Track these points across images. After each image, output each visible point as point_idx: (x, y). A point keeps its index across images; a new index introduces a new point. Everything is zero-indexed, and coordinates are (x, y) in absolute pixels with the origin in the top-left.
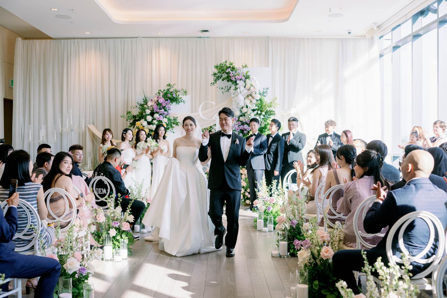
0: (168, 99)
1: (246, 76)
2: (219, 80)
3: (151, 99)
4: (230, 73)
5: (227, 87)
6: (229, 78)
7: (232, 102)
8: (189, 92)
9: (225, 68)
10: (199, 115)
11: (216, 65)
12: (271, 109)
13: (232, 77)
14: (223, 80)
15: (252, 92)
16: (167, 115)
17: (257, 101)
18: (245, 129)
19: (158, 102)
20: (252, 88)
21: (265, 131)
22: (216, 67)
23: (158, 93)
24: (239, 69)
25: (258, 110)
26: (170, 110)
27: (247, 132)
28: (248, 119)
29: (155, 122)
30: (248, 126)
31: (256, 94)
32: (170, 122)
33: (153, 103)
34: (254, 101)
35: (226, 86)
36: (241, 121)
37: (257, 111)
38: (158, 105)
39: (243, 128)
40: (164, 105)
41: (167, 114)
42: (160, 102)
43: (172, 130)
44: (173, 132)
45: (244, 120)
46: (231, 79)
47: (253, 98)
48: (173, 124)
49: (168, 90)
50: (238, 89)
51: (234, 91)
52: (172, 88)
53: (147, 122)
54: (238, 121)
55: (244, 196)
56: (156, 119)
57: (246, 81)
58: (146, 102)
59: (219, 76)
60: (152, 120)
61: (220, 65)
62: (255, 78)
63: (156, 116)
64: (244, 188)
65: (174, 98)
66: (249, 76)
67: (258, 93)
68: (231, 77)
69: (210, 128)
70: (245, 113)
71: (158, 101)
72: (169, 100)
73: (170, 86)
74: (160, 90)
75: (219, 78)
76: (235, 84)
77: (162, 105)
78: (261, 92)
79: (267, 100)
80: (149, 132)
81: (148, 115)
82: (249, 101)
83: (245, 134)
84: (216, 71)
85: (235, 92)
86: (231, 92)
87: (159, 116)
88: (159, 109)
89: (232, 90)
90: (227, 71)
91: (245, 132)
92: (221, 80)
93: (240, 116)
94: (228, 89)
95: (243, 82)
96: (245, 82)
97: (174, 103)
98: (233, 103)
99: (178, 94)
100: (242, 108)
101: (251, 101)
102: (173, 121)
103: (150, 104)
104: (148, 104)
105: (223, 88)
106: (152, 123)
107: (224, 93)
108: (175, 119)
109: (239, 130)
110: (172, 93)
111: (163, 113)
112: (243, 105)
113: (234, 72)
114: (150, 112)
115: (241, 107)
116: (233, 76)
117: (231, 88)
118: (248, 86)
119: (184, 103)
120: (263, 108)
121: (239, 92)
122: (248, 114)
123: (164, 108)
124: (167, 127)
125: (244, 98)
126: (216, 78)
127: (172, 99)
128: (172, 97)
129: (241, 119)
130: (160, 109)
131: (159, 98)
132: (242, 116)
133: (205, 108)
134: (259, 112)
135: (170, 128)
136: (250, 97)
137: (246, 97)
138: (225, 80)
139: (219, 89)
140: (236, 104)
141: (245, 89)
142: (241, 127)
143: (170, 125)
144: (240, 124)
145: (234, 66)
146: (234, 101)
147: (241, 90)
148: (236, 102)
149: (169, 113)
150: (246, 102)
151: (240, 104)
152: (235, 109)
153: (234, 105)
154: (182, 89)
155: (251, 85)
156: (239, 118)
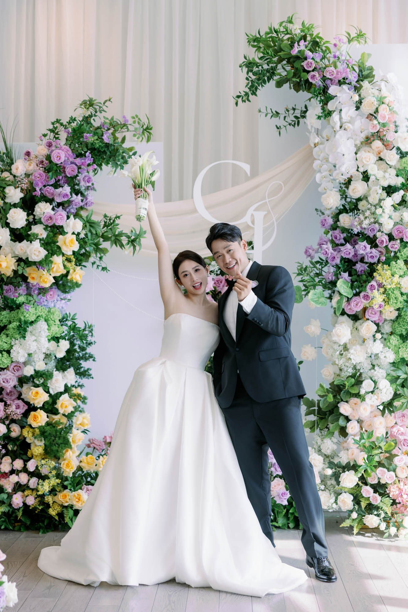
0: (85, 150)
1: (361, 71)
2: (265, 83)
3: (24, 151)
4: (306, 59)
5: (294, 109)
6: (303, 74)
7: (313, 163)
8: (159, 129)
9: (286, 42)
10: (195, 211)
11: (255, 33)
13: (312, 73)
14: (279, 84)
15: (384, 125)
16: (82, 208)
17: (403, 155)
19: (51, 162)
20: (383, 111)
22: (255, 41)
23: (51, 131)
24: (335, 45)
25: (405, 188)
26: (94, 189)
27: (366, 266)
28: (372, 220)
29: (37, 229)
30: (371, 248)
31: (396, 132)
32: (90, 231)
33: (32, 167)
34: (392, 157)
35: (290, 107)
36: (344, 230)
37: (402, 192)
38: (49, 172)
39: (352, 253)
40: (70, 171)
41: (82, 204)
42: (55, 160)
43: (98, 263)
44: (104, 269)
45: (356, 223)
46: (308, 80)
47: (385, 146)
48: (101, 240)
49: (87, 119)
50: (335, 117)
51: (318, 124)
52: (98, 114)
53: (9, 233)
55: (357, 500)
56: (41, 223)
57: (361, 87)
59: (268, 71)
60: (29, 225)
61: (267, 33)
62: (391, 76)
63: (43, 210)
64: (356, 471)
65: (107, 145)
66: (371, 69)
68: (308, 72)
70: (359, 199)
71: (48, 157)
72: (87, 154)
73: (91, 105)
74: (58, 121)
75: (266, 78)
76: (322, 98)
77: (64, 172)
80: (18, 265)
81: (15, 206)
82: (374, 158)
83: (358, 276)
84: (254, 55)
85: (323, 127)
86: (309, 127)
87: (53, 209)
88: (52, 185)
89: (311, 121)
90: (295, 51)
91: (359, 267)
92: (273, 83)
93: (340, 212)
94: (296, 117)
95: (352, 92)
96: (357, 89)
97: (107, 169)
98: (316, 164)
99: (119, 136)
100: (348, 182)
101: (381, 159)
102: (101, 230)
103: (21, 167)
104: (13, 167)
105: (277, 114)
106: (29, 235)
107: (283, 131)
108: (110, 223)
109: (338, 261)
110: (99, 131)
111: (66, 199)
112: (353, 171)
113: (318, 56)
114: (22, 195)
115: (346, 177)
116: (313, 71)
117: (308, 114)
118: (370, 102)
121: (338, 125)
122: (371, 205)
123: (72, 181)
124: (83, 251)
125: (356, 145)
126: (254, 77)
127: (99, 151)
128: (98, 144)
129: (345, 220)
130: (56, 185)
131: (53, 148)
132: (347, 212)
133: (215, 184)
135: (93, 255)
136: (377, 144)
137: (362, 143)
138: (286, 86)
139: (266, 116)
140: (325, 167)
141: (358, 115)
142: (344, 251)
143: (91, 243)
144: (340, 239)
145: (319, 34)
146: (320, 158)
147: (344, 120)
148: (327, 161)
149: (88, 200)
150: (362, 160)
151: (339, 168)
152: (323, 186)
153: (320, 171)
154: (137, 116)
155: (381, 101)
156: (336, 217)
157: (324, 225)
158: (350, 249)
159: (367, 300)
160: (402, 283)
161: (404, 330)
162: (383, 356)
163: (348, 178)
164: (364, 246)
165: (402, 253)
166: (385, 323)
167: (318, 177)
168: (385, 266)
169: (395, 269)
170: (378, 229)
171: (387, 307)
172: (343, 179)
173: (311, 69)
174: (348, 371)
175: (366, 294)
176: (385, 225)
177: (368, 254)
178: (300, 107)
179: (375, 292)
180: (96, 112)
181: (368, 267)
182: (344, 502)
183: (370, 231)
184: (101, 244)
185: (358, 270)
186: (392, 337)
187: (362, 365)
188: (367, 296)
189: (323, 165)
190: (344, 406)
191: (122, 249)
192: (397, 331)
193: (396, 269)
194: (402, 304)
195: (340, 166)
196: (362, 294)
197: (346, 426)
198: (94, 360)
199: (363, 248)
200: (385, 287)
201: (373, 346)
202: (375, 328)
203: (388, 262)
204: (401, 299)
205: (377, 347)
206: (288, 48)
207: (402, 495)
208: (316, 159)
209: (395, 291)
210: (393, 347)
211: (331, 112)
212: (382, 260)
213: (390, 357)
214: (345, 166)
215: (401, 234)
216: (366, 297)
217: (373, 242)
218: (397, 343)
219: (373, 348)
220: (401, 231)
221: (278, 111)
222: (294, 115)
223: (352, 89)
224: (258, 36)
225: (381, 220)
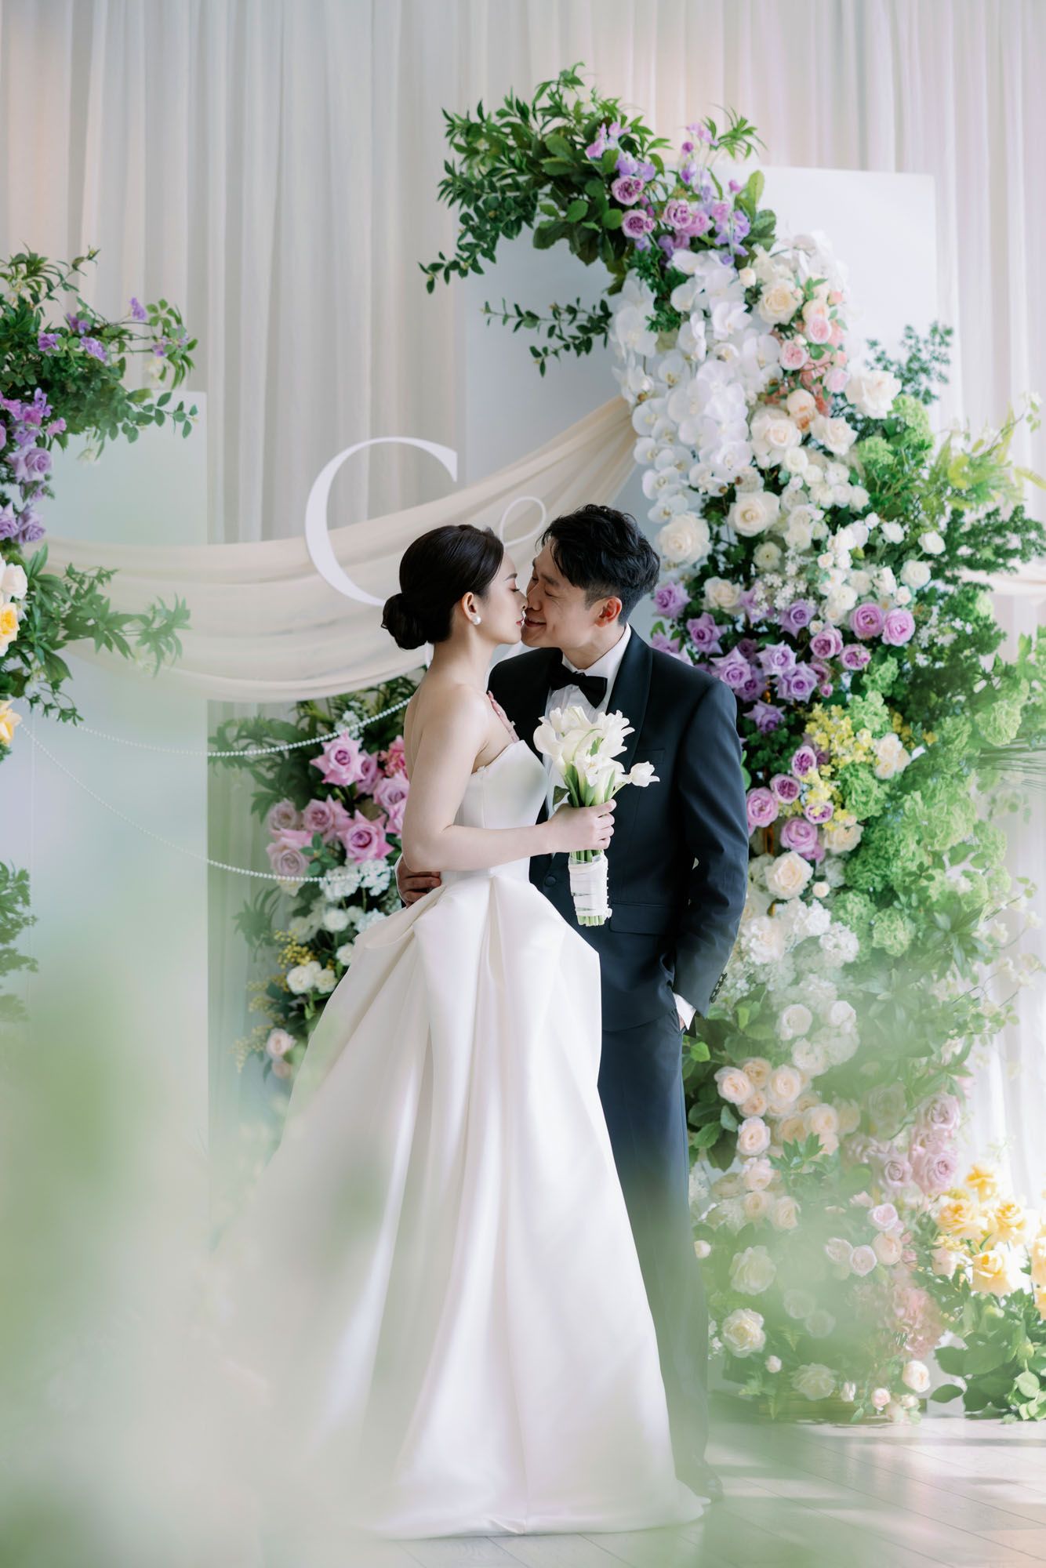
0: (33, 381)
4: (619, 173)
5: (572, 311)
6: (609, 214)
7: (632, 445)
10: (309, 568)
11: (463, 114)
13: (633, 213)
14: (544, 239)
15: (820, 350)
17: (866, 428)
18: (762, 687)
20: (817, 315)
21: (944, 710)
22: (467, 136)
24: (687, 148)
26: (46, 491)
27: (780, 711)
28: (802, 587)
30: (798, 661)
34: (840, 436)
35: (563, 306)
36: (721, 617)
37: (873, 519)
39: (747, 675)
43: (47, 698)
44: (65, 714)
45: (761, 595)
46: (620, 229)
47: (822, 403)
48: (63, 633)
50: (697, 325)
51: (648, 344)
54: (697, 615)
57: (752, 257)
59: (517, 201)
61: (502, 114)
62: (819, 237)
66: (769, 217)
68: (623, 209)
69: (386, 704)
70: (757, 540)
72: (38, 391)
73: (36, 270)
75: (514, 219)
76: (656, 279)
82: (794, 434)
83: (762, 735)
84: (466, 164)
85: (660, 354)
86: (621, 353)
89: (630, 336)
91: (762, 713)
92: (527, 233)
93: (705, 574)
94: (582, 329)
95: (733, 269)
96: (743, 262)
98: (643, 447)
100: (731, 493)
101: (810, 438)
105: (533, 318)
107: (550, 360)
112: (742, 466)
113: (645, 171)
115: (724, 480)
116: (638, 205)
117: (614, 321)
118: (783, 291)
119: (187, 430)
121: (703, 345)
122: (792, 551)
125: (746, 402)
134: (894, 533)
136: (801, 399)
137: (760, 396)
138: (563, 244)
139: (504, 322)
140: (668, 454)
141: (749, 326)
142: (729, 668)
143: (40, 639)
144: (709, 642)
145: (639, 119)
146: (654, 432)
147: (716, 336)
148: (670, 440)
149: (30, 522)
150: (765, 437)
151: (707, 457)
152: (661, 504)
153: (651, 466)
154: (163, 304)
155: (810, 292)
156: (696, 586)
157: (666, 606)
158: (742, 665)
159: (790, 796)
160: (879, 752)
161: (878, 879)
162: (834, 941)
163: (729, 484)
164: (783, 655)
165: (877, 676)
166: (827, 863)
167: (648, 480)
168: (833, 707)
169: (862, 715)
170: (813, 613)
171: (841, 815)
172: (713, 487)
173: (630, 201)
174: (738, 986)
175: (788, 779)
176: (834, 600)
177: (790, 678)
178: (589, 308)
179: (813, 771)
180: (50, 288)
181: (783, 713)
182: (741, 1333)
183: (795, 617)
184: (59, 645)
185: (758, 721)
186: (851, 895)
187: (774, 970)
188: (791, 785)
189: (660, 450)
190: (732, 1076)
191: (126, 656)
192: (861, 881)
193: (866, 714)
194: (879, 807)
195: (711, 452)
196: (776, 781)
197: (737, 1132)
198: (32, 969)
199: (778, 659)
200: (834, 762)
201: (806, 917)
202: (808, 871)
203: (838, 699)
204: (879, 792)
205: (817, 919)
206: (563, 148)
207: (891, 1309)
208: (641, 436)
209: (860, 773)
210: (855, 921)
211: (679, 315)
212: (826, 693)
213: (847, 945)
214: (723, 451)
215: (873, 627)
216: (787, 789)
217: (801, 645)
218: (864, 911)
219: (806, 922)
220: (874, 618)
221: (535, 311)
222: (576, 323)
223: (729, 261)
224: (475, 119)
225: (825, 587)
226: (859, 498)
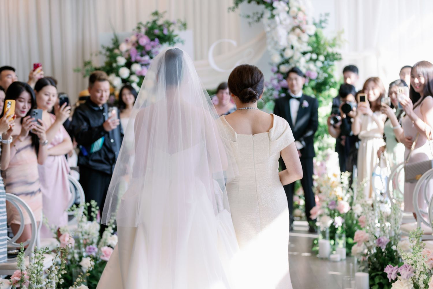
0: (155, 37)
2: (241, 1)
3: (125, 39)
8: (190, 24)
10: (208, 65)
12: (335, 50)
14: (249, 2)
15: (301, 22)
17: (310, 36)
19: (138, 44)
20: (301, 15)
23: (137, 28)
25: (312, 52)
29: (134, 78)
31: (307, 24)
33: (129, 47)
34: (305, 38)
35: (255, 13)
36: (282, 73)
37: (310, 54)
38: (138, 49)
40: (148, 48)
42: (141, 43)
47: (302, 31)
49: (154, 22)
50: (277, 18)
51: (269, 22)
52: (160, 19)
53: (120, 80)
54: (278, 73)
56: (136, 74)
57: (289, 2)
58: (116, 44)
60: (130, 75)
63: (136, 67)
65: (165, 35)
67: (310, 22)
70: (290, 58)
71: (137, 42)
72: (156, 39)
73: (157, 14)
74: (140, 23)
76: (271, 8)
77: (145, 49)
78: (317, 21)
79: (327, 35)
81: (122, 66)
82: (296, 38)
85: (271, 23)
86: (264, 23)
87: (141, 67)
88: (139, 55)
89: (265, 20)
92: (245, 1)
93: (281, 64)
94: (258, 18)
95: (285, 6)
97: (165, 45)
99: (171, 29)
100: (284, 50)
101: (300, 38)
103: (124, 47)
104: (120, 47)
105: (248, 17)
106: (129, 81)
107: (252, 25)
109: (280, 88)
110: (161, 28)
111: (147, 62)
112: (286, 44)
114: (125, 61)
117: (263, 16)
118: (294, 9)
120: (320, 49)
121: (279, 22)
122: (295, 60)
123: (148, 53)
127: (161, 38)
128: (161, 35)
129: (283, 69)
130: (142, 55)
131: (139, 37)
132: (284, 64)
133: (219, 51)
134: (314, 56)
136: (298, 31)
137: (291, 31)
138: (253, 2)
139: (244, 18)
141: (288, 17)
142: (283, 83)
144: (281, 78)
146: (270, 38)
147: (281, 19)
148: (273, 40)
150: (291, 39)
152: (271, 52)
153: (270, 45)
155: (299, 10)
156: (278, 67)
157: (273, 71)
163: (284, 48)
167: (269, 48)
172: (281, 48)
178: (260, 12)
189: (271, 41)
195: (280, 42)
208: (268, 39)
211: (274, 15)
214: (282, 42)
215: (309, 75)
226: (310, 49)
